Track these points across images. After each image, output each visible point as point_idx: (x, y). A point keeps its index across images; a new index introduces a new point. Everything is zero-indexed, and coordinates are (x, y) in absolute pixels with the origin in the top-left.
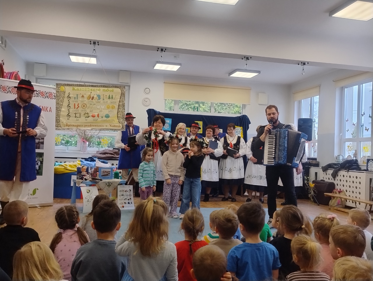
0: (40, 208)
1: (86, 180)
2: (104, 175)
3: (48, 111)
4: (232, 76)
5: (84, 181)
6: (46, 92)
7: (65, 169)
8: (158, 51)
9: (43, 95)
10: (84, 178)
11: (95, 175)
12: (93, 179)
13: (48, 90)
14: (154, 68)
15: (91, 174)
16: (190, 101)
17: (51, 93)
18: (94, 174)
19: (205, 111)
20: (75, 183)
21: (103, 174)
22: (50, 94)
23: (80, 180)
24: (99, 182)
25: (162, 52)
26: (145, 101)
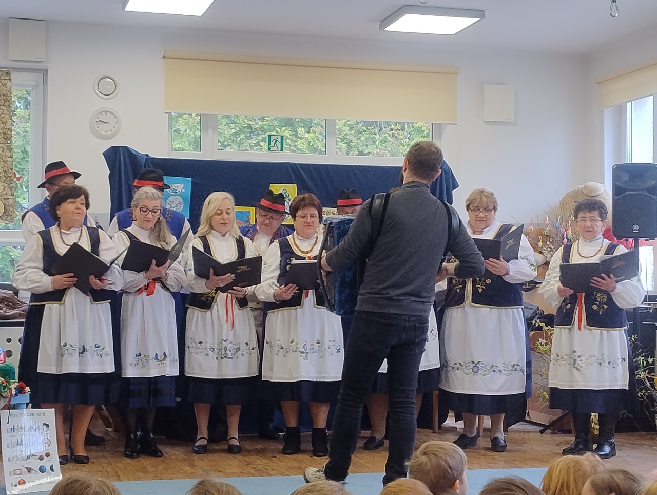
4: (391, 28)
14: (126, 10)
16: (263, 119)
19: (315, 150)
26: (100, 120)
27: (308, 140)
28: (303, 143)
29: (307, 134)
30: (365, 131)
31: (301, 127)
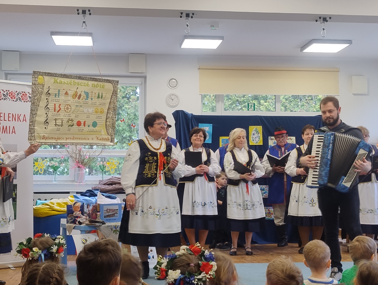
0: (15, 269)
1: (80, 223)
2: (108, 216)
3: (22, 120)
5: (77, 225)
6: (17, 92)
7: (50, 209)
8: (181, 17)
9: (13, 96)
10: (77, 221)
11: (95, 216)
12: (91, 222)
13: (20, 89)
15: (89, 215)
17: (25, 92)
18: (92, 214)
20: (65, 230)
21: (107, 214)
22: (23, 95)
23: (72, 225)
24: (100, 226)
25: (188, 19)
27: (265, 106)
28: (263, 108)
29: (265, 103)
30: (293, 101)
31: (262, 100)
